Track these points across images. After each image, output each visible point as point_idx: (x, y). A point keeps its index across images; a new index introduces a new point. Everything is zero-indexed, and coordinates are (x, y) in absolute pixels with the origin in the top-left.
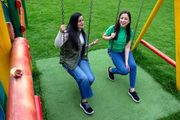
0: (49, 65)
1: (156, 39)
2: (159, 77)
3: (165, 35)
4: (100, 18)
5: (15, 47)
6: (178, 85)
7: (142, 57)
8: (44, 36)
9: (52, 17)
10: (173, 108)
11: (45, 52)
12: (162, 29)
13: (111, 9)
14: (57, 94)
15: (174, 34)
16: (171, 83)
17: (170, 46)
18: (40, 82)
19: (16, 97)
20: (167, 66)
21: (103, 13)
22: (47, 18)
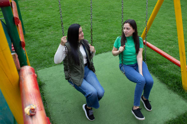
0: (51, 75)
1: (158, 37)
2: (164, 78)
3: (167, 33)
4: (99, 19)
5: (22, 78)
6: (184, 84)
8: (43, 44)
9: (50, 23)
10: (181, 109)
11: (46, 61)
12: (163, 27)
13: (109, 10)
14: (63, 104)
15: (176, 31)
16: (177, 83)
17: (173, 44)
18: (43, 93)
20: (171, 65)
21: (102, 15)
22: (45, 24)
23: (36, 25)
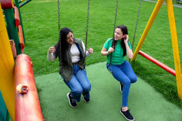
0: (49, 81)
1: (153, 49)
2: (160, 87)
3: (162, 45)
4: (96, 31)
5: (18, 63)
6: (179, 93)
7: (142, 68)
8: (42, 52)
9: (50, 33)
10: (177, 117)
11: (44, 69)
12: (158, 39)
13: (107, 23)
14: (58, 110)
15: (171, 43)
16: (172, 92)
17: (167, 56)
19: (24, 113)
20: (167, 75)
21: (100, 27)
22: (44, 34)
23: (36, 35)
